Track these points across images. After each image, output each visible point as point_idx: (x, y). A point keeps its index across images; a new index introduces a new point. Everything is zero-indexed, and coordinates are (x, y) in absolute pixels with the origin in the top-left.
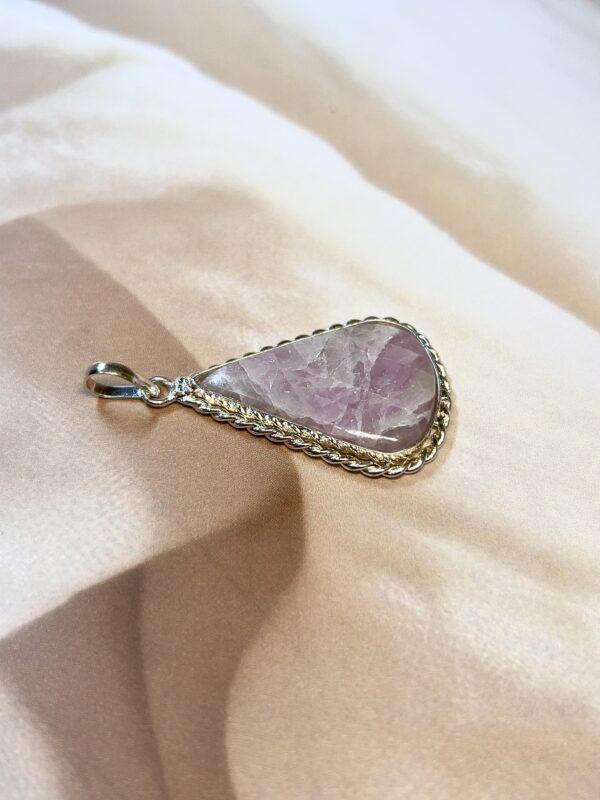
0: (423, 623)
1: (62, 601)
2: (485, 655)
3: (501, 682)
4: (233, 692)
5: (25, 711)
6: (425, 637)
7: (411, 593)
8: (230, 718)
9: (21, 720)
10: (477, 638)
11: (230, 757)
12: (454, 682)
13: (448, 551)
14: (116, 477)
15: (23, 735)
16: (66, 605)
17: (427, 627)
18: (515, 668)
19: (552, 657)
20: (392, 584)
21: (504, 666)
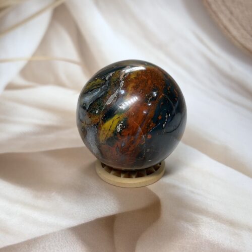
2: (211, 240)
3: (215, 245)
4: (138, 241)
5: (80, 241)
6: (194, 235)
10: (209, 236)
12: (202, 244)
18: (220, 243)
19: (231, 242)
21: (217, 242)
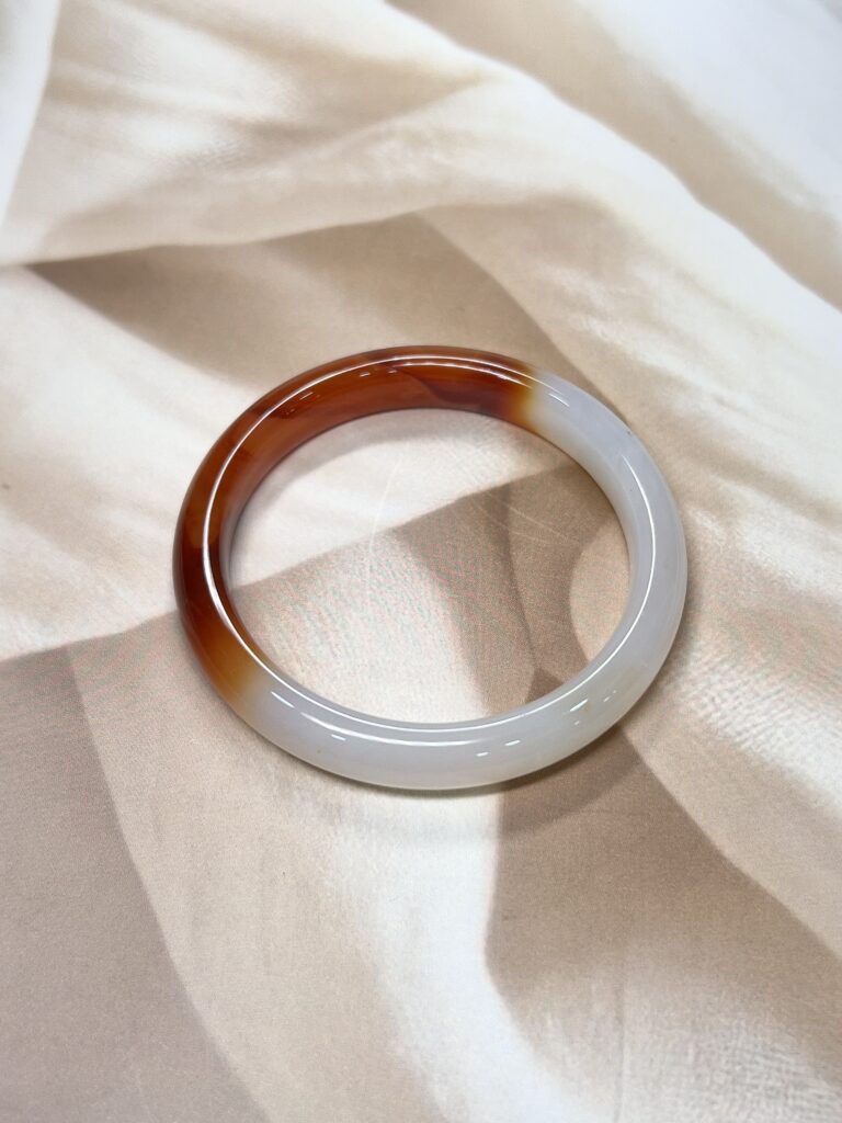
0: (720, 540)
1: (449, 502)
2: (766, 565)
3: (775, 584)
4: (575, 572)
5: (426, 570)
6: (722, 549)
7: (712, 520)
8: (574, 588)
9: (424, 576)
10: (760, 554)
11: (573, 611)
12: (740, 580)
13: (745, 494)
15: (425, 585)
16: (452, 505)
17: (723, 543)
18: (787, 575)
19: (817, 571)
20: (700, 514)
21: (779, 574)
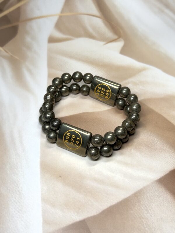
14: (171, 151)
